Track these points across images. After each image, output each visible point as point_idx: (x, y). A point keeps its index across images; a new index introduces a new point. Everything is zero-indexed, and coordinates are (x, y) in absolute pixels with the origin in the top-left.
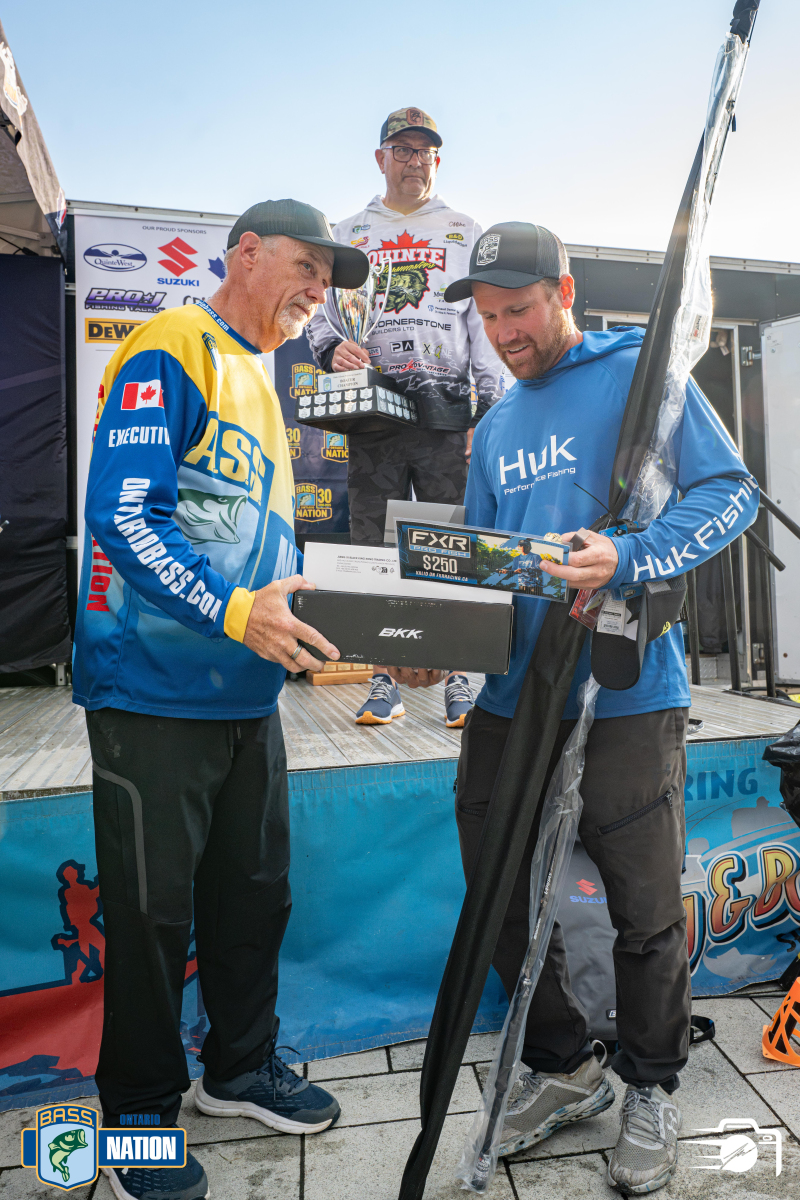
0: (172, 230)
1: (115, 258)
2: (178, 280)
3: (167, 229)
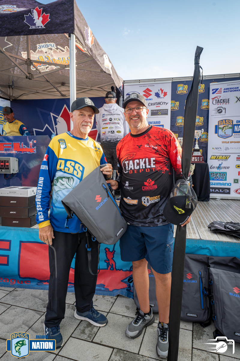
0: (146, 86)
2: (147, 99)
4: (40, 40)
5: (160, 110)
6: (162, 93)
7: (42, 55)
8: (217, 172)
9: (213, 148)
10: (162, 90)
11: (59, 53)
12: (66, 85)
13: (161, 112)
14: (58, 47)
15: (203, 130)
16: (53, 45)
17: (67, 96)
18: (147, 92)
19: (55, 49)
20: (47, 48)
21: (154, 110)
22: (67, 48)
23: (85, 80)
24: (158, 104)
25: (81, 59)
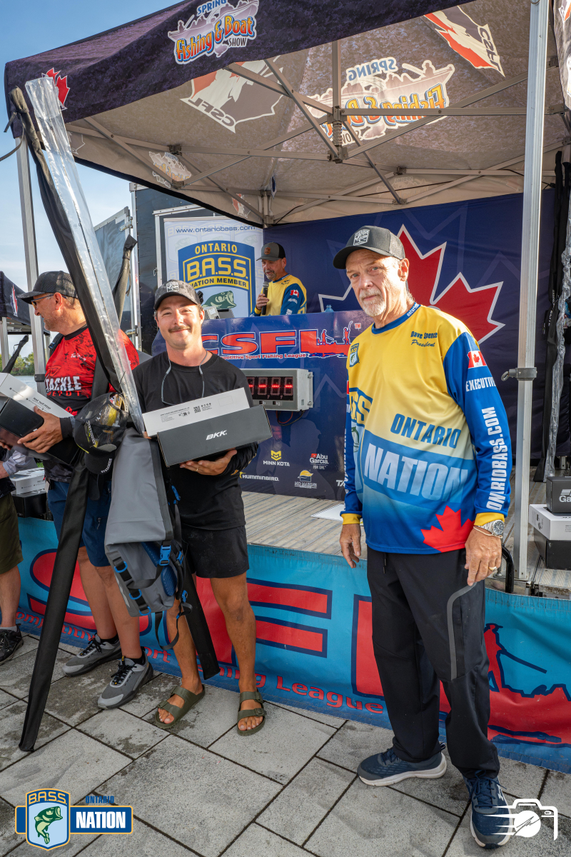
4: (355, 56)
7: (356, 96)
11: (403, 84)
12: (408, 171)
14: (405, 66)
16: (388, 63)
17: (408, 201)
19: (395, 73)
20: (371, 76)
22: (427, 65)
23: (465, 150)
25: (463, 92)
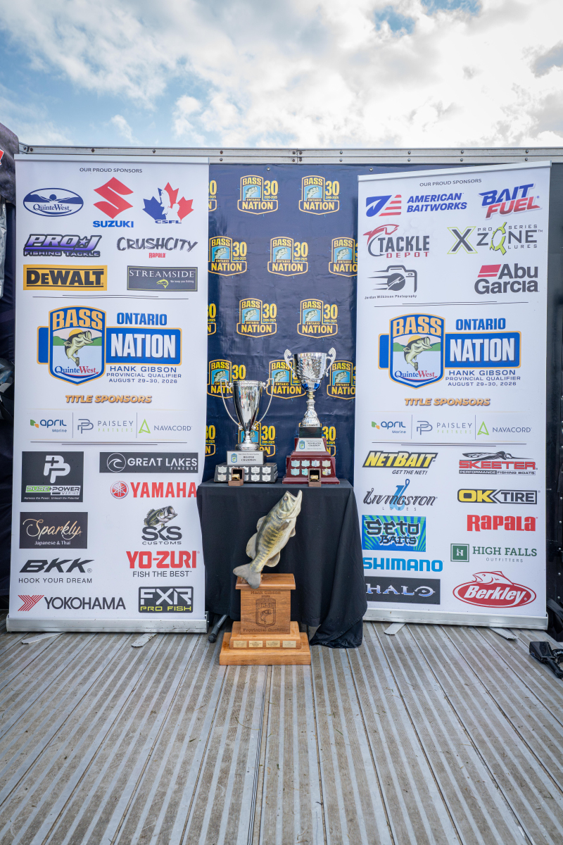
0: (109, 170)
1: (52, 203)
2: (113, 222)
3: (104, 170)
5: (167, 270)
6: (173, 201)
8: (392, 517)
9: (374, 424)
10: (174, 189)
13: (168, 279)
15: (333, 351)
18: (113, 196)
21: (141, 269)
24: (157, 246)
